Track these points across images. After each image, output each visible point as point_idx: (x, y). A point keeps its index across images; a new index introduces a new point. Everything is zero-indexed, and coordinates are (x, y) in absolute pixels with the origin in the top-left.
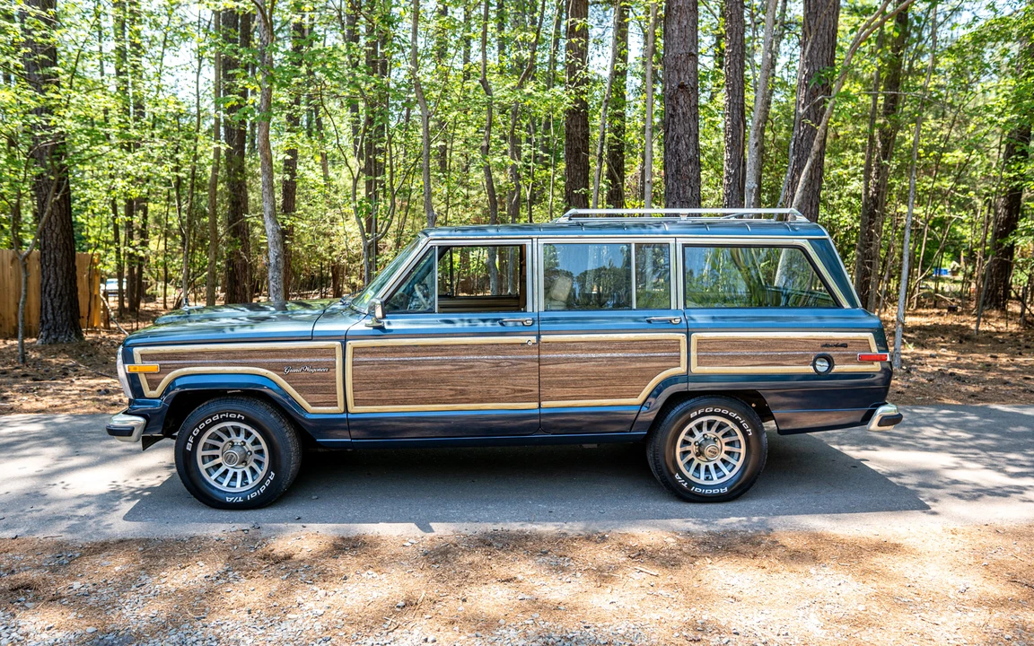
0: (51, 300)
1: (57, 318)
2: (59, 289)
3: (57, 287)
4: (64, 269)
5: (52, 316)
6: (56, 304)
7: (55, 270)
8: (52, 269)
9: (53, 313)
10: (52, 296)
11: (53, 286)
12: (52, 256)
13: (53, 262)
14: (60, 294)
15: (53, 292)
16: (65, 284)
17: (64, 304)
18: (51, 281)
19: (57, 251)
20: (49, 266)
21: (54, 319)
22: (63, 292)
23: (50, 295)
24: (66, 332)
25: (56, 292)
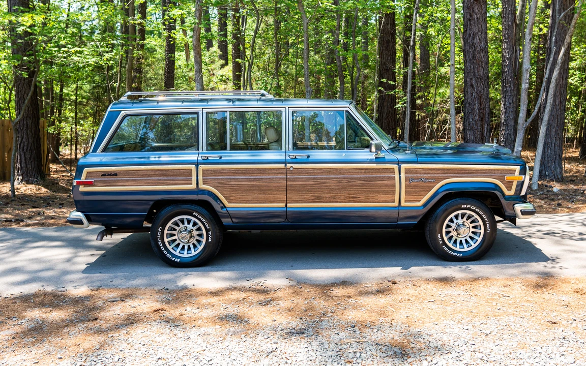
0: (24, 153)
1: (29, 166)
2: (29, 146)
3: (28, 144)
4: (33, 132)
5: (25, 165)
6: (28, 156)
7: (27, 132)
8: (25, 132)
9: (26, 163)
10: (25, 150)
11: (26, 143)
12: (25, 122)
13: (25, 126)
14: (31, 149)
15: (25, 148)
16: (34, 142)
17: (33, 156)
18: (24, 140)
19: (28, 119)
20: (23, 129)
21: (26, 167)
22: (32, 148)
23: (23, 150)
24: (34, 175)
25: (28, 148)
